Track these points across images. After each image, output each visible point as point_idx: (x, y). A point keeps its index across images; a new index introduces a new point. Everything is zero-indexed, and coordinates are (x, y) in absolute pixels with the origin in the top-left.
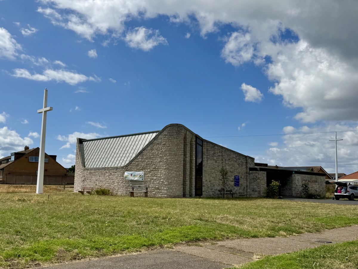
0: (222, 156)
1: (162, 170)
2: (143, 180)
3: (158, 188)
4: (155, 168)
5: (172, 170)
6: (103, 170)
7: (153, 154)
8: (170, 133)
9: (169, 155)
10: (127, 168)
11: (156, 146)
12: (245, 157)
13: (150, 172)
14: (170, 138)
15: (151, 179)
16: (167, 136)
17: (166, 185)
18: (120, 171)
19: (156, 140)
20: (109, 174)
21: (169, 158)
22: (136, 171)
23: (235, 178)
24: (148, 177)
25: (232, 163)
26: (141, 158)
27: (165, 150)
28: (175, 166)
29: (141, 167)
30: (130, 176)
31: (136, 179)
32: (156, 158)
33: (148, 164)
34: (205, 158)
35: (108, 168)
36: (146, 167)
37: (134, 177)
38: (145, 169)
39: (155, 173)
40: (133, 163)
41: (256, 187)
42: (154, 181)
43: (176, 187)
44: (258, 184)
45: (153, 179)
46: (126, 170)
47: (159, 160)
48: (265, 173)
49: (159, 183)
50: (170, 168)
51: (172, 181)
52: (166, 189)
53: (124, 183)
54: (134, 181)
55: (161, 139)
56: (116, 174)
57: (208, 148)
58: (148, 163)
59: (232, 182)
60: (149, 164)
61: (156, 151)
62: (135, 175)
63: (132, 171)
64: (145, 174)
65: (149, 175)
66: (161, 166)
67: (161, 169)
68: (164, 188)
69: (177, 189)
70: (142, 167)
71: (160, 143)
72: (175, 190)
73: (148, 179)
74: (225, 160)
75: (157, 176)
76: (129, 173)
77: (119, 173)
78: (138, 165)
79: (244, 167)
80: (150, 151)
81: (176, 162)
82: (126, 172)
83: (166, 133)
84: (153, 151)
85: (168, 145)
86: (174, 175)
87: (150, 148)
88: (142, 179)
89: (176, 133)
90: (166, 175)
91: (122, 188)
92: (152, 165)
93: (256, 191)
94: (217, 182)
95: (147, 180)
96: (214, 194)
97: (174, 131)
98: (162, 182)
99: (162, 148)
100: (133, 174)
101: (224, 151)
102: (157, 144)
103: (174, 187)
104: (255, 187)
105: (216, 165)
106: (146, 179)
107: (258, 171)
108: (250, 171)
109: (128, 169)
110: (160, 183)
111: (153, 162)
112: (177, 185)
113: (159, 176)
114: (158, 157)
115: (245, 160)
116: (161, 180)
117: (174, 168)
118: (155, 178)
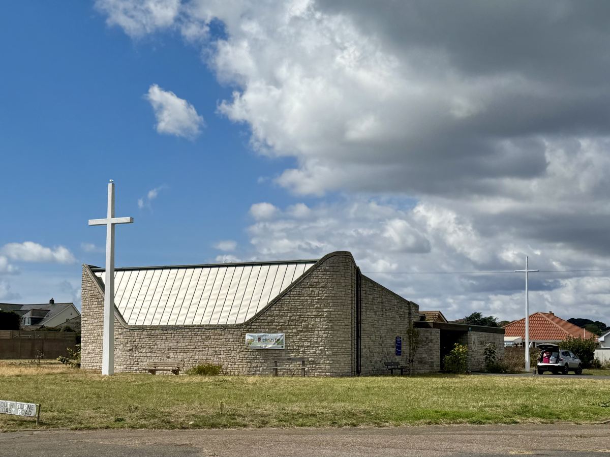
0: (382, 303)
1: (321, 330)
2: (284, 348)
3: (313, 361)
4: (307, 327)
5: (338, 331)
6: (188, 330)
7: (302, 303)
8: (334, 268)
9: (334, 305)
10: (249, 326)
11: (307, 289)
12: (408, 304)
13: (297, 334)
14: (335, 277)
15: (299, 346)
16: (328, 273)
17: (328, 355)
18: (232, 332)
19: (308, 278)
20: (204, 337)
21: (333, 310)
22: (268, 333)
23: (396, 341)
24: (294, 342)
25: (393, 315)
26: (277, 309)
27: (326, 296)
28: (344, 324)
29: (279, 325)
30: (256, 341)
31: (269, 346)
32: (308, 310)
33: (293, 320)
34: (364, 308)
35: (200, 327)
36: (288, 325)
37: (266, 344)
38: (286, 329)
39: (306, 335)
40: (261, 318)
41: (426, 355)
42: (305, 350)
43: (345, 359)
44: (431, 350)
45: (303, 346)
46: (248, 331)
47: (313, 314)
48: (438, 330)
49: (315, 353)
50: (335, 328)
51: (339, 350)
52: (329, 363)
53: (243, 353)
54: (267, 349)
55: (318, 277)
56: (221, 337)
57: (367, 289)
58: (292, 318)
59: (393, 348)
60: (295, 320)
61: (308, 298)
62: (266, 340)
63: (261, 332)
64: (287, 338)
65: (296, 339)
66: (320, 323)
67: (319, 329)
68: (324, 361)
69: (346, 362)
70: (281, 325)
71: (315, 284)
72: (342, 364)
73: (293, 346)
74: (386, 310)
75: (311, 342)
76: (255, 336)
77: (230, 336)
78: (272, 322)
79: (407, 321)
80: (296, 298)
81: (343, 316)
82: (247, 334)
83: (327, 268)
84: (302, 298)
85: (330, 288)
86: (342, 339)
87: (296, 293)
88: (282, 347)
89: (343, 268)
90: (329, 339)
91: (240, 362)
92: (302, 322)
93: (425, 363)
94: (377, 349)
95: (291, 348)
96: (374, 369)
97: (341, 264)
98: (321, 350)
99: (320, 292)
100: (264, 338)
101: (384, 294)
102: (310, 285)
103: (341, 360)
104: (423, 356)
105: (375, 319)
106: (290, 346)
107: (431, 328)
108: (414, 327)
109: (251, 328)
110: (317, 352)
111: (303, 316)
112: (346, 356)
113: (316, 341)
114: (313, 307)
115: (407, 308)
116: (320, 348)
117: (341, 327)
118: (306, 344)
